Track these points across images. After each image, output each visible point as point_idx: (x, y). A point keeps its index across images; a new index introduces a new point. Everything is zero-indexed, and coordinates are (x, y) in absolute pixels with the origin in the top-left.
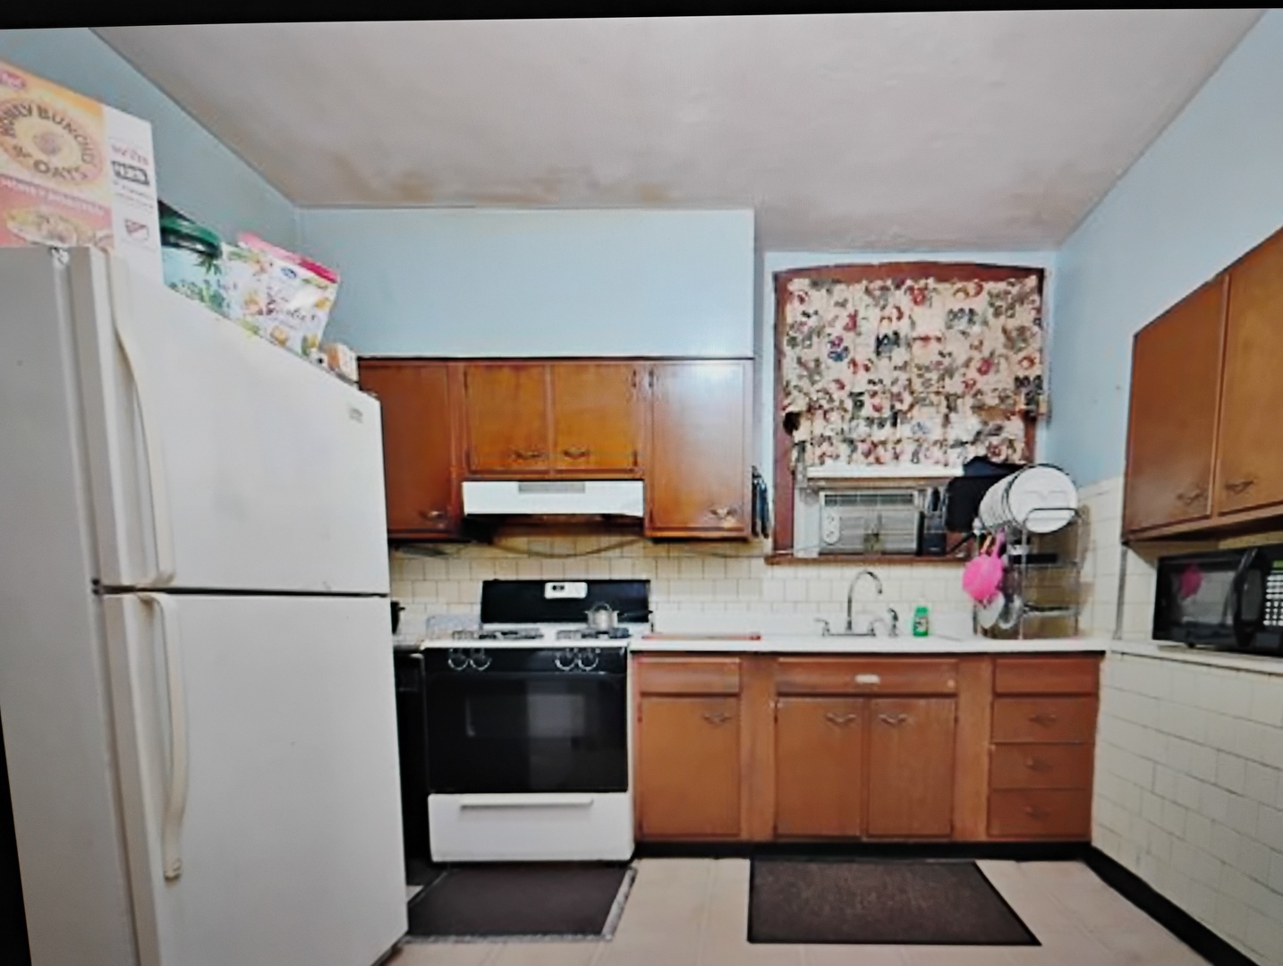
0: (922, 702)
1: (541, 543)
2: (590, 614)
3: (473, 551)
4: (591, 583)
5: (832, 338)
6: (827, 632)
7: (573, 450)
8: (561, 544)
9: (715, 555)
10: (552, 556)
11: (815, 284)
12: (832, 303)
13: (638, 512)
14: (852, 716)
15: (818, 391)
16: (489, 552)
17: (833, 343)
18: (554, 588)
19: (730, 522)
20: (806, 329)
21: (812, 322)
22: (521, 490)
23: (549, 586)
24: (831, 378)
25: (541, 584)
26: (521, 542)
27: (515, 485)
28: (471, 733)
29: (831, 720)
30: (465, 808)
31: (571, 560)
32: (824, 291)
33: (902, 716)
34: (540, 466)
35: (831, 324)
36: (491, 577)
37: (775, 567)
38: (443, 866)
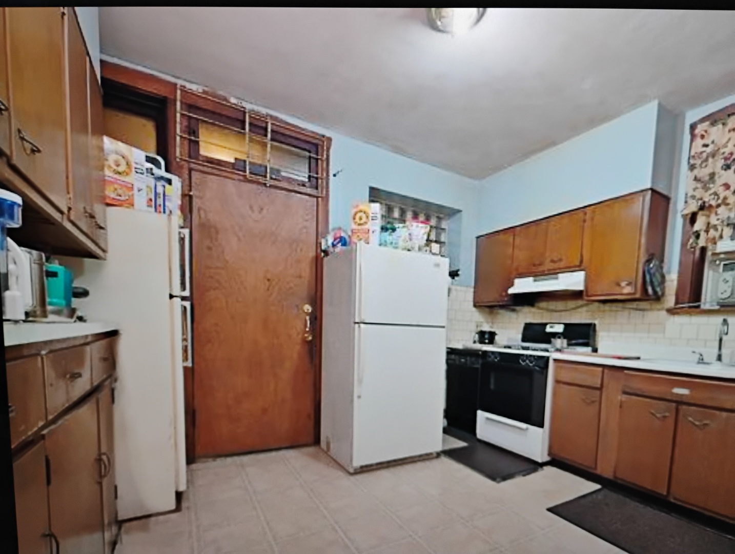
0: (724, 414)
1: (553, 305)
2: (552, 340)
3: (526, 309)
4: (566, 325)
5: (726, 155)
6: (701, 361)
7: (555, 259)
8: (560, 305)
9: (637, 309)
10: (556, 311)
11: (713, 124)
12: (727, 130)
13: (581, 287)
14: (667, 414)
15: (710, 195)
16: (533, 310)
17: (726, 159)
18: (551, 327)
19: (628, 290)
20: (704, 155)
21: (709, 150)
22: (535, 281)
23: (548, 326)
24: (721, 184)
25: (545, 324)
26: (543, 304)
27: (531, 279)
28: (492, 387)
29: (653, 414)
30: (488, 419)
31: (563, 313)
32: (720, 126)
33: (706, 422)
34: (541, 269)
35: (725, 146)
36: (528, 321)
37: (676, 316)
38: (480, 441)
